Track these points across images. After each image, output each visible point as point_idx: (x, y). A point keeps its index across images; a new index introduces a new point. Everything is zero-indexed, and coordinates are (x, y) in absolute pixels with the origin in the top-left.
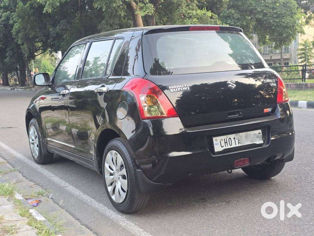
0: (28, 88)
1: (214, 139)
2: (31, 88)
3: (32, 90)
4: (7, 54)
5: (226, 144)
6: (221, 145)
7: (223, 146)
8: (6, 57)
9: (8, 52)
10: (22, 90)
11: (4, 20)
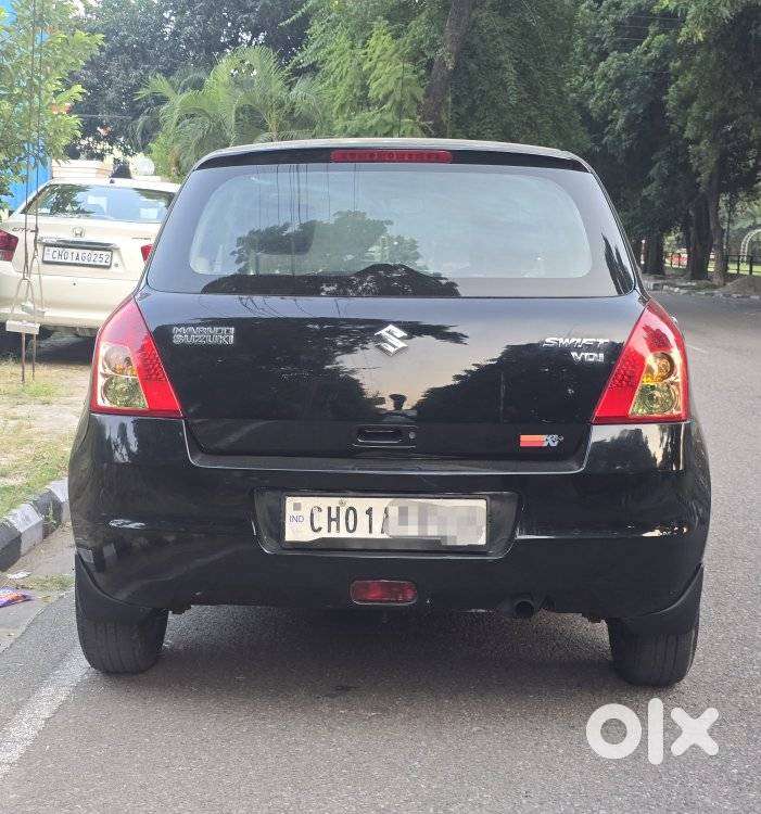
0: (707, 287)
1: (290, 502)
2: (715, 287)
3: (713, 294)
4: (653, 172)
5: (334, 524)
6: (312, 524)
7: (320, 529)
8: (650, 181)
9: (657, 165)
10: (683, 291)
11: (656, 60)
